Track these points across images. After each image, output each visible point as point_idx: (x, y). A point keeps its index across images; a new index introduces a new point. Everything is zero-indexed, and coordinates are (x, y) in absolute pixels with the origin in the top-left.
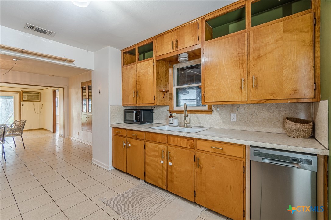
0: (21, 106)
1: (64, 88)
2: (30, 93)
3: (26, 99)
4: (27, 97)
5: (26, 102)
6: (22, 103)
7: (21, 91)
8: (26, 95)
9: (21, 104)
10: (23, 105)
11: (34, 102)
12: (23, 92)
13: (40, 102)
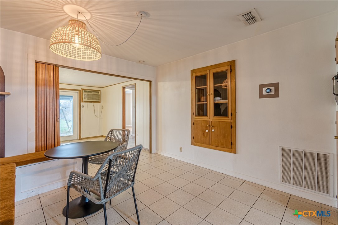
0: (81, 107)
1: (150, 82)
2: (91, 92)
3: (86, 100)
4: (87, 96)
5: (86, 103)
6: (82, 104)
7: (81, 89)
8: (86, 94)
9: (81, 106)
10: (83, 106)
11: (95, 104)
12: (83, 90)
13: (100, 103)
